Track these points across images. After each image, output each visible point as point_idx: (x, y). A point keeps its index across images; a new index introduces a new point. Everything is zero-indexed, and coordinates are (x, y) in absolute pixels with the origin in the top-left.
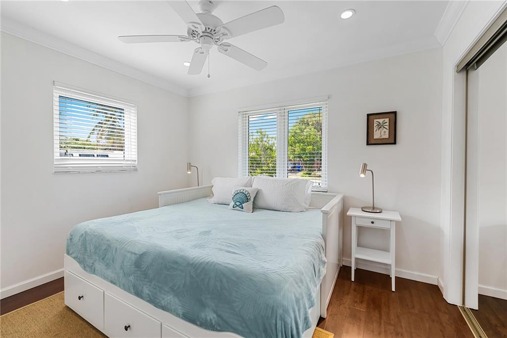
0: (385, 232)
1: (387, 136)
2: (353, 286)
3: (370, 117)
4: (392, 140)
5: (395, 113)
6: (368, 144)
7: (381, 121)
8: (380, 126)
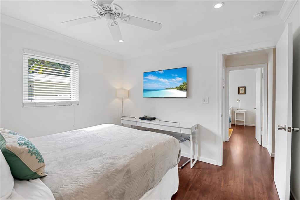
0: (243, 114)
1: (243, 92)
2: (235, 127)
3: (239, 88)
4: (245, 93)
5: (245, 87)
6: (239, 94)
7: (242, 89)
8: (241, 90)
